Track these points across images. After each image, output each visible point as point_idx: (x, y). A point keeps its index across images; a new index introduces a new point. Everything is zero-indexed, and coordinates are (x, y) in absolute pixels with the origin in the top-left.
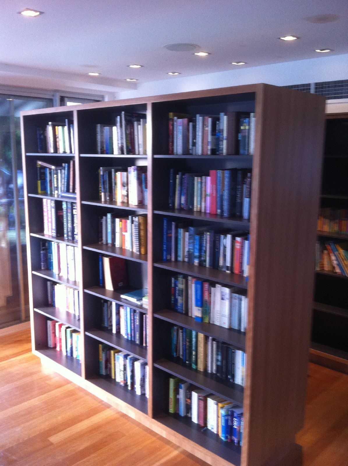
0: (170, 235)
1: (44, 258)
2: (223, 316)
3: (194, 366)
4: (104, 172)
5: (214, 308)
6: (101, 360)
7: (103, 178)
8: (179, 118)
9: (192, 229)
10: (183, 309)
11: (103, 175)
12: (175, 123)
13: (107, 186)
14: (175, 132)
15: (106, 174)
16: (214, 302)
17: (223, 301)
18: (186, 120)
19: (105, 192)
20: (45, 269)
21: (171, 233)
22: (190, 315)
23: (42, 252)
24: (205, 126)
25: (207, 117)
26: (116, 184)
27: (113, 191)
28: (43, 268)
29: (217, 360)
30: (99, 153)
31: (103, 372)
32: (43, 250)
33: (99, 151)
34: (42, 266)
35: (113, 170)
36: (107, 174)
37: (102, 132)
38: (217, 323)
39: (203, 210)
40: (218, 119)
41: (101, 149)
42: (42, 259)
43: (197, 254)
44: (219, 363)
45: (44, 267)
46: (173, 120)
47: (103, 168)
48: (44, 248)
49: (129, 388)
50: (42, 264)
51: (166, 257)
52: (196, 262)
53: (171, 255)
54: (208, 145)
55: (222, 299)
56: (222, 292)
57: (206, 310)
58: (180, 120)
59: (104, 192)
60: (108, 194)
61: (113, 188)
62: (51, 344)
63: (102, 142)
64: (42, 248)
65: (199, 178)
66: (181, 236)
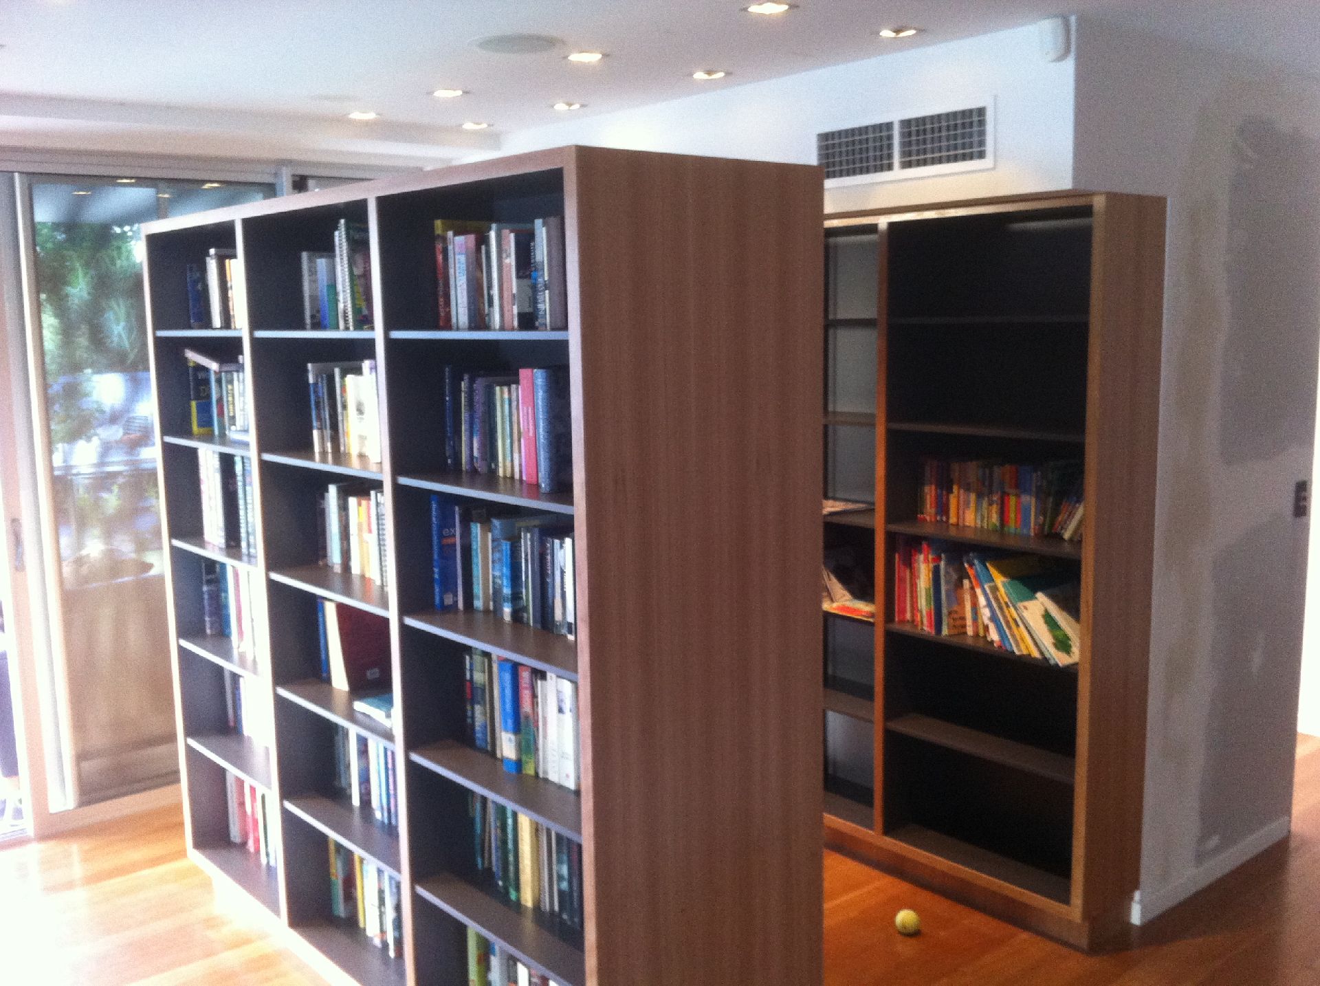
0: (450, 541)
1: (210, 605)
2: (563, 756)
3: (513, 896)
4: (316, 377)
5: (545, 737)
6: (333, 878)
7: (315, 392)
8: (456, 234)
9: (496, 523)
10: (486, 740)
11: (316, 384)
12: (450, 247)
13: (326, 415)
14: (451, 271)
15: (322, 383)
16: (545, 719)
17: (561, 715)
18: (471, 238)
19: (321, 429)
20: (214, 633)
21: (454, 536)
22: (499, 755)
23: (205, 588)
24: (504, 256)
25: (508, 231)
26: (344, 407)
27: (340, 425)
28: (208, 631)
29: (560, 878)
30: (308, 327)
31: (340, 909)
32: (209, 582)
33: (308, 321)
34: (208, 625)
35: (337, 371)
36: (325, 382)
37: (313, 272)
38: (553, 777)
39: (517, 476)
40: (531, 236)
41: (313, 317)
42: (207, 608)
43: (507, 591)
44: (565, 885)
45: (211, 628)
46: (444, 239)
47: (313, 367)
48: (209, 577)
49: (392, 954)
50: (207, 619)
51: (442, 600)
52: (507, 610)
53: (456, 595)
54: (514, 305)
55: (560, 710)
56: (559, 692)
57: (528, 741)
58: (460, 239)
59: (319, 429)
60: (328, 432)
61: (340, 418)
62: (235, 833)
63: (314, 299)
64: (204, 578)
65: (506, 389)
66: (477, 545)
